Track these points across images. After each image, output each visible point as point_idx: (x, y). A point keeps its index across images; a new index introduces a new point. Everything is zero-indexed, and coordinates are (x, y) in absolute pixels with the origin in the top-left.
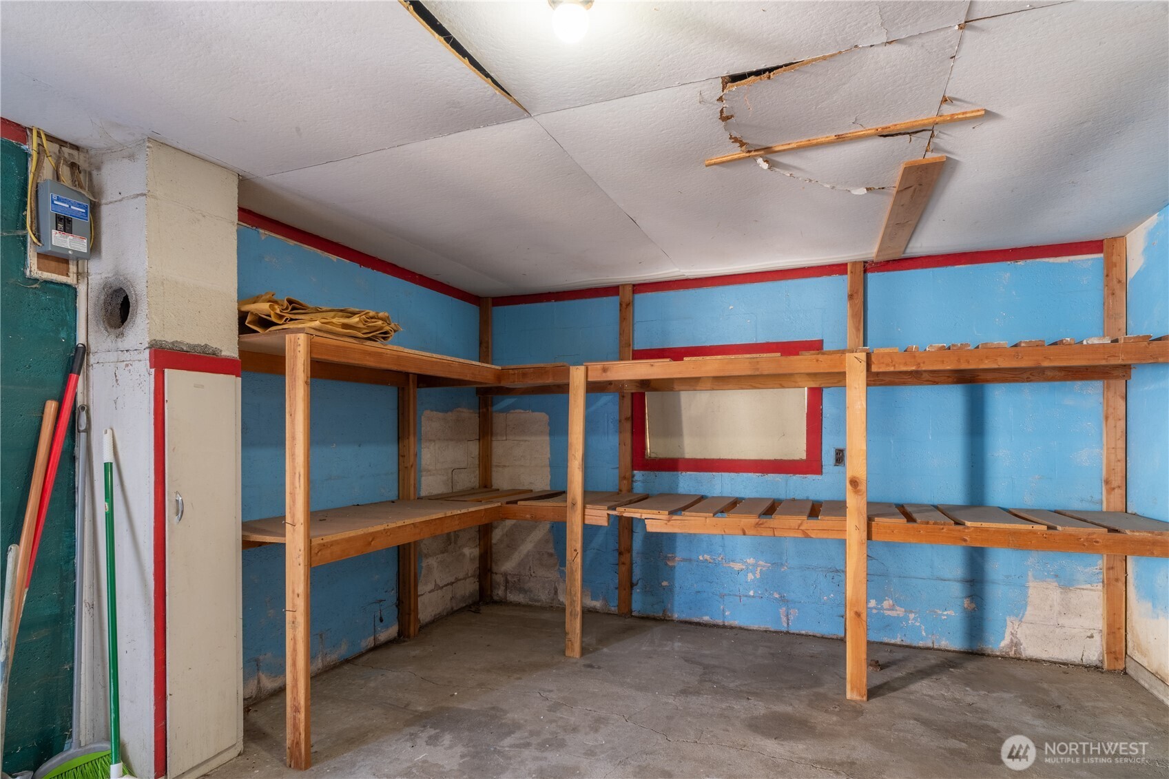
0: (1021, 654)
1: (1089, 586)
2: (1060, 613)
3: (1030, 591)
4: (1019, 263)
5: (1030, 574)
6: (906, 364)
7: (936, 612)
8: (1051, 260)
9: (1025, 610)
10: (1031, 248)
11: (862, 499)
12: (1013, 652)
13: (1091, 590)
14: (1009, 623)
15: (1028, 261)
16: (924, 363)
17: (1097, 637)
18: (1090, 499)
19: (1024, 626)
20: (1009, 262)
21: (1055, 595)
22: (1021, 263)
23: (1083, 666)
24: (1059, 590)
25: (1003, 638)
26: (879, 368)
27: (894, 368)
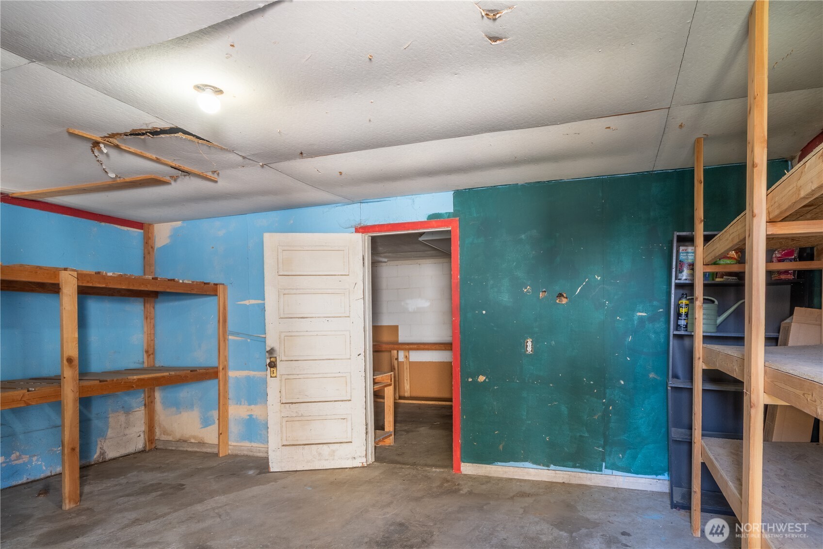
0: (105, 459)
1: (138, 409)
2: (125, 428)
3: (110, 420)
4: (102, 224)
5: (110, 409)
6: (99, 283)
7: (52, 450)
8: (119, 227)
9: (108, 432)
10: (109, 217)
11: (76, 371)
12: (101, 459)
13: (139, 411)
14: (99, 442)
15: (107, 224)
16: (110, 283)
17: (142, 436)
18: (138, 361)
19: (107, 441)
20: (96, 222)
21: (122, 418)
22: (103, 224)
23: (136, 453)
24: (124, 415)
25: (96, 453)
26: (83, 283)
27: (92, 284)
